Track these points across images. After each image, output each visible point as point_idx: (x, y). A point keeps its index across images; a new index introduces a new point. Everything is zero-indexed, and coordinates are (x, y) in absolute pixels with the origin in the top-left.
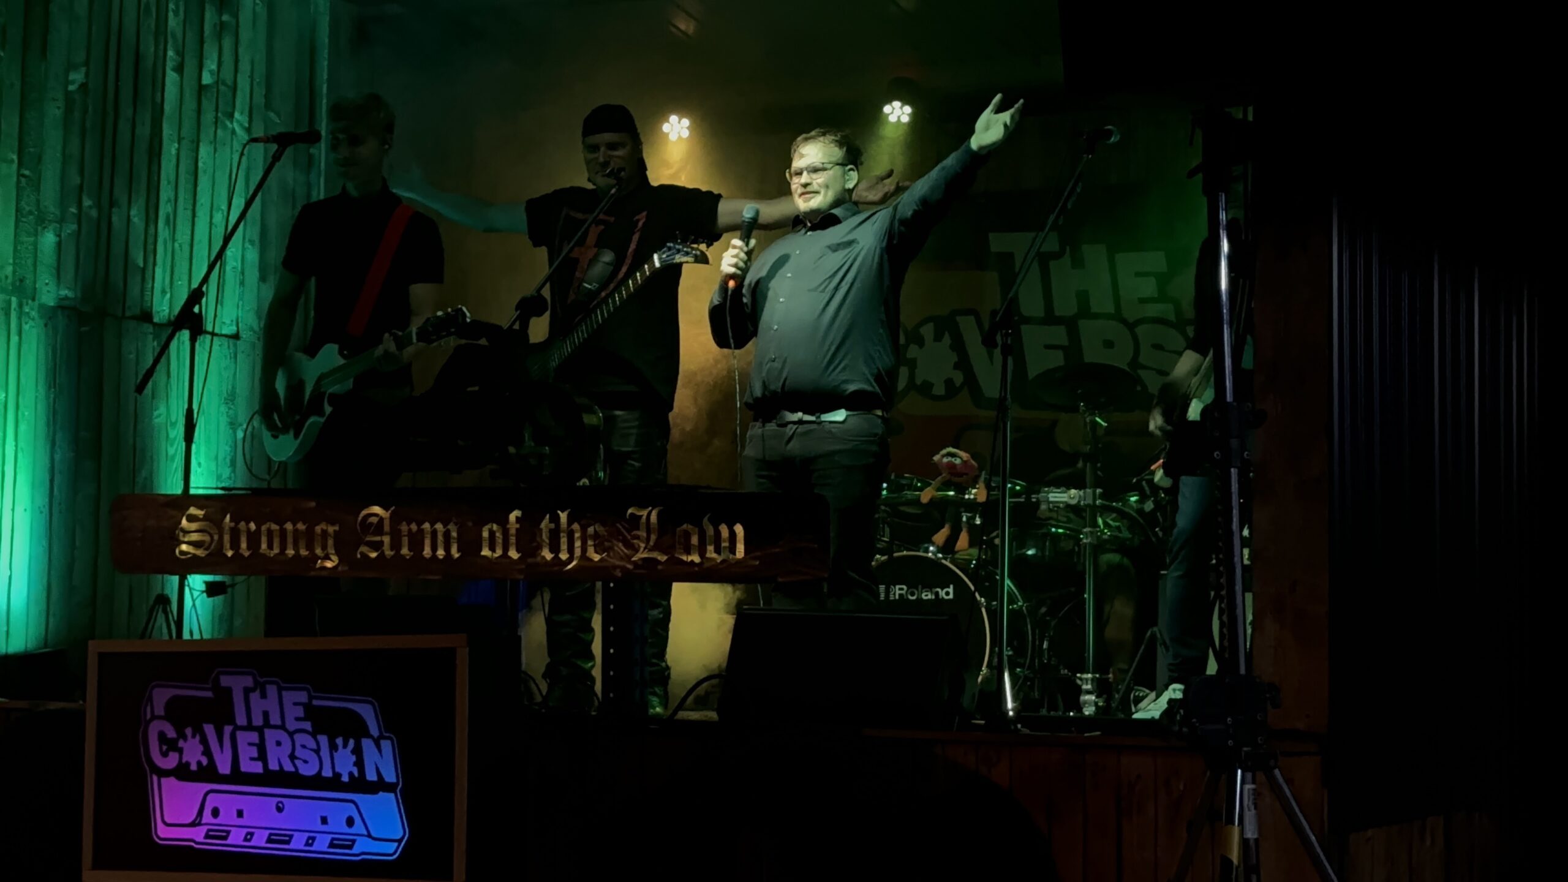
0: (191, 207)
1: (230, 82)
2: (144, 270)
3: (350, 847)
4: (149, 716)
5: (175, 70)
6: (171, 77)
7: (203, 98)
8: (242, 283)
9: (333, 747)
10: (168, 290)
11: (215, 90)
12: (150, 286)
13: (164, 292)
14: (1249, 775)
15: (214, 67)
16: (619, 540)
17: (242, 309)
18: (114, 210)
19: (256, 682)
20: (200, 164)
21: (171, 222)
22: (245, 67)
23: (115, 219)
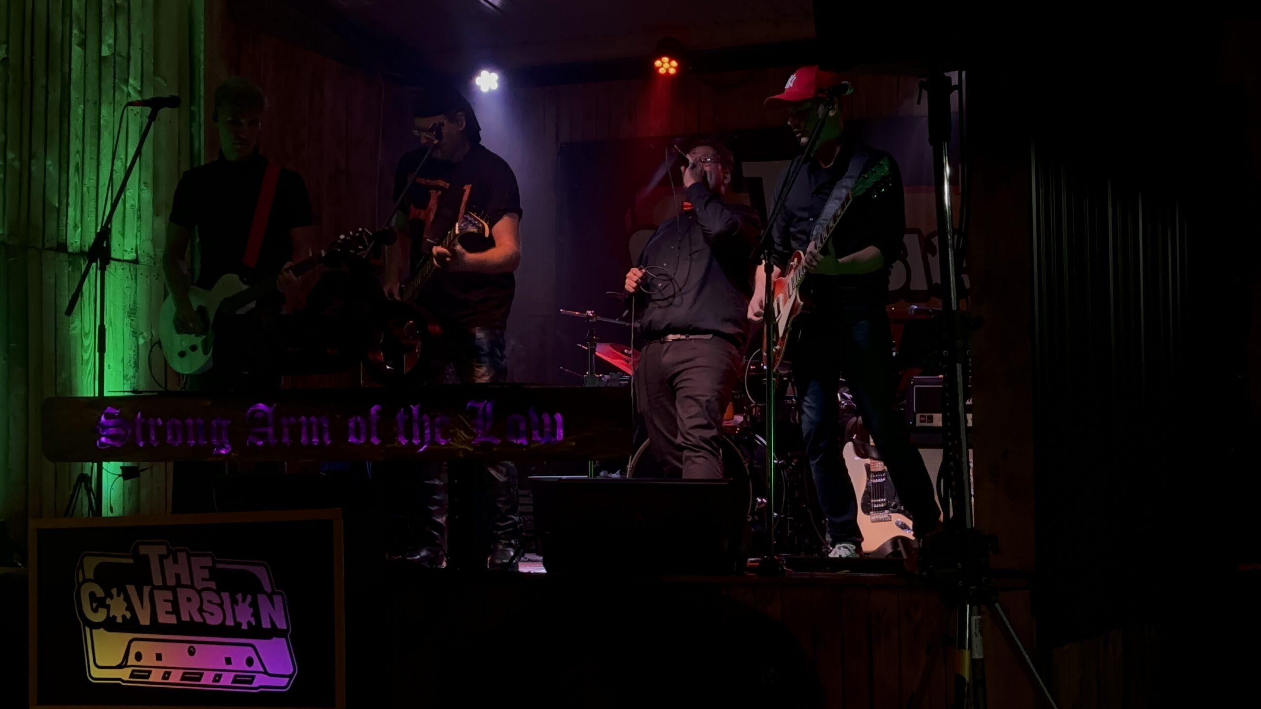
0: (95, 158)
1: (125, 54)
2: (59, 209)
3: (251, 682)
4: (81, 579)
5: (79, 45)
6: (77, 51)
7: (103, 67)
8: (139, 217)
9: (234, 602)
10: (80, 225)
11: (113, 60)
12: (64, 222)
13: (76, 227)
14: (975, 608)
15: (111, 41)
16: (460, 429)
17: (140, 239)
18: (33, 161)
19: (168, 549)
20: (102, 122)
21: (80, 170)
22: (136, 41)
23: (33, 169)
